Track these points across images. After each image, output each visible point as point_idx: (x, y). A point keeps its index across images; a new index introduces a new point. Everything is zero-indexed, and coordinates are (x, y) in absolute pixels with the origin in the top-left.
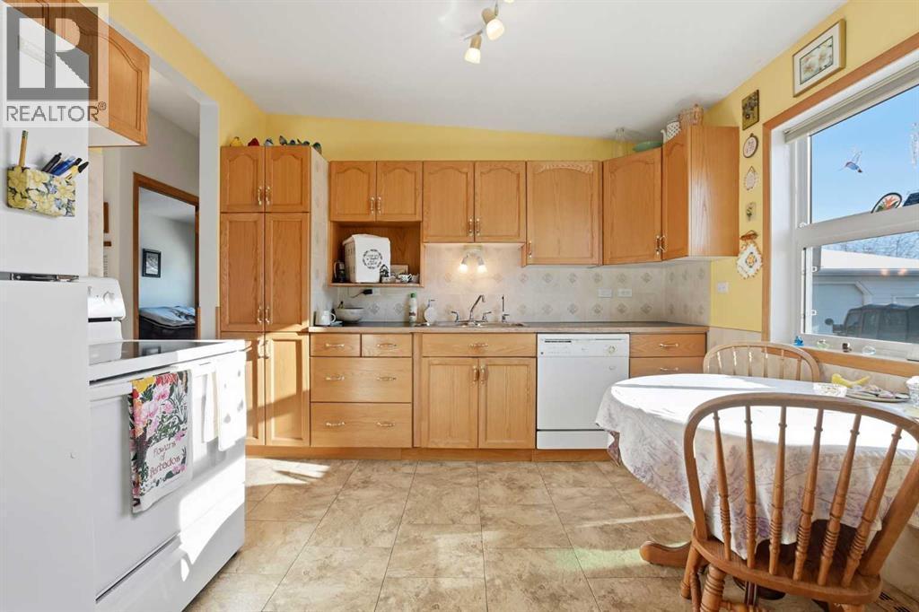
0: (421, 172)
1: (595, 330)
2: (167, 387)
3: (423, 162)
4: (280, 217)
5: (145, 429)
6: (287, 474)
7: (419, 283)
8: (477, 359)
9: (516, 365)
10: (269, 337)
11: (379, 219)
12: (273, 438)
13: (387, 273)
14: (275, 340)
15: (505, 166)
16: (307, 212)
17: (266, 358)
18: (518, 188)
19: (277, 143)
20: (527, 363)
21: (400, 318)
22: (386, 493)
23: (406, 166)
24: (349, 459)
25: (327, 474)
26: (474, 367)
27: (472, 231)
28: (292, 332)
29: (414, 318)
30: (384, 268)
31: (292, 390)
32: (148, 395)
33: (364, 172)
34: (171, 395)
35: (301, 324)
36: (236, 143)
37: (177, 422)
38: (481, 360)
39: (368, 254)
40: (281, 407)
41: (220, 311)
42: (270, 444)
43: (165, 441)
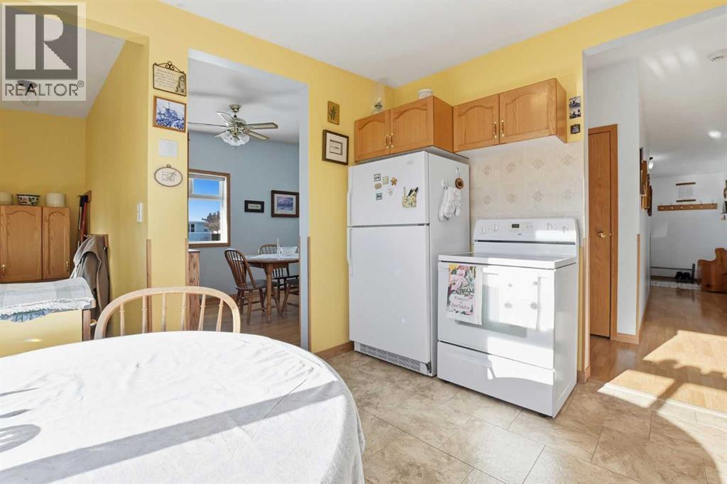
2: (464, 272)
5: (452, 285)
32: (455, 272)
34: (465, 276)
37: (469, 290)
43: (462, 296)
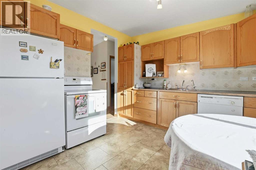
0: (164, 43)
1: (224, 94)
2: (82, 98)
3: (164, 41)
4: (128, 62)
5: (77, 104)
6: (127, 123)
7: (163, 77)
8: (175, 101)
9: (189, 104)
10: (126, 90)
11: (153, 59)
12: (127, 114)
13: (155, 74)
14: (127, 91)
15: (192, 35)
16: (133, 60)
17: (125, 95)
18: (196, 42)
19: (129, 44)
20: (193, 104)
21: (161, 87)
22: (142, 134)
23: (159, 43)
24: (142, 123)
25: (135, 125)
26: (175, 103)
27: (180, 59)
28: (130, 89)
29: (165, 87)
30: (154, 73)
31: (130, 104)
32: (78, 98)
33: (149, 47)
34: (83, 99)
35: (132, 87)
36: (121, 46)
37: (85, 104)
38: (177, 101)
39: (149, 69)
40: (128, 107)
41: (118, 84)
42: (126, 115)
43: (82, 107)
